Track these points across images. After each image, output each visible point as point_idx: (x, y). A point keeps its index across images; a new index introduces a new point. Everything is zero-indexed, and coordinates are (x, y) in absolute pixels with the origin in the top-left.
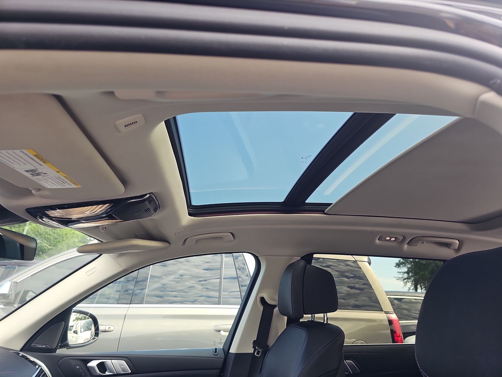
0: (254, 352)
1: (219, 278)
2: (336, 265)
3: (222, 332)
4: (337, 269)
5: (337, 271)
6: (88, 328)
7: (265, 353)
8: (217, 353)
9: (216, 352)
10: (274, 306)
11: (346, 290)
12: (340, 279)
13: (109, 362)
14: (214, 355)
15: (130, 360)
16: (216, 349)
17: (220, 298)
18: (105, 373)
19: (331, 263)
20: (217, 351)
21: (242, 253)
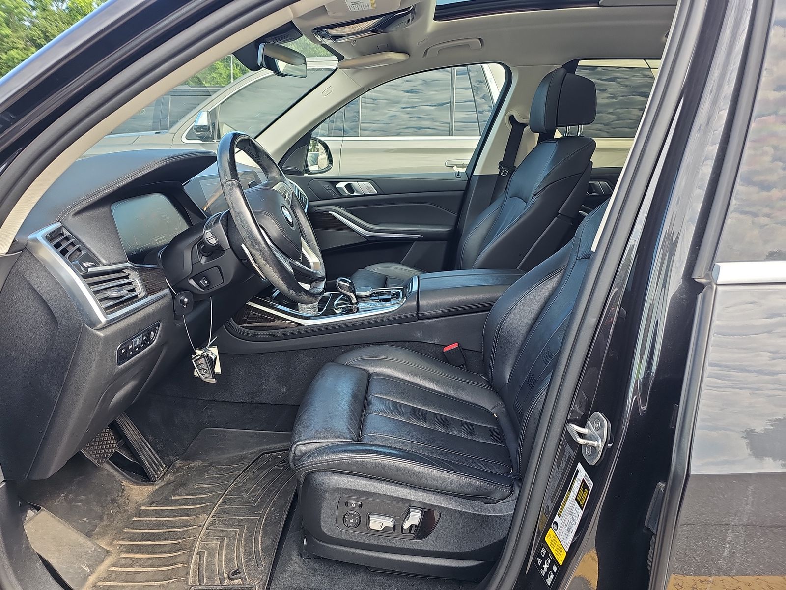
0: (500, 172)
1: (450, 102)
2: (627, 77)
3: (455, 168)
4: (627, 83)
5: (626, 86)
6: (314, 163)
7: (511, 173)
8: (460, 176)
9: (458, 175)
10: (525, 125)
11: (637, 115)
12: (628, 99)
13: (355, 184)
14: (457, 178)
15: (373, 181)
16: (459, 172)
17: (452, 130)
18: (353, 194)
19: (618, 75)
20: (460, 174)
21: (480, 65)
